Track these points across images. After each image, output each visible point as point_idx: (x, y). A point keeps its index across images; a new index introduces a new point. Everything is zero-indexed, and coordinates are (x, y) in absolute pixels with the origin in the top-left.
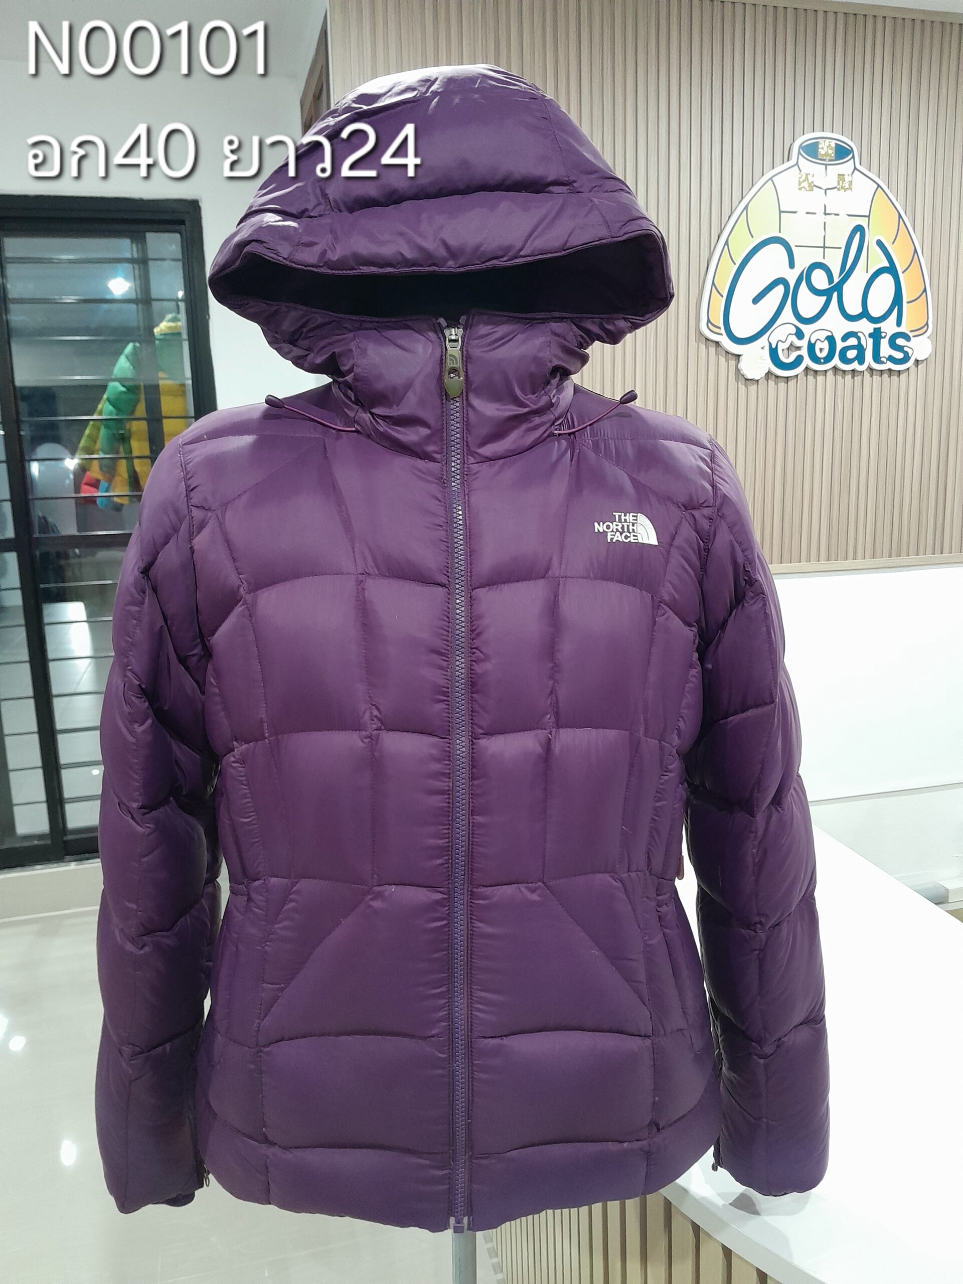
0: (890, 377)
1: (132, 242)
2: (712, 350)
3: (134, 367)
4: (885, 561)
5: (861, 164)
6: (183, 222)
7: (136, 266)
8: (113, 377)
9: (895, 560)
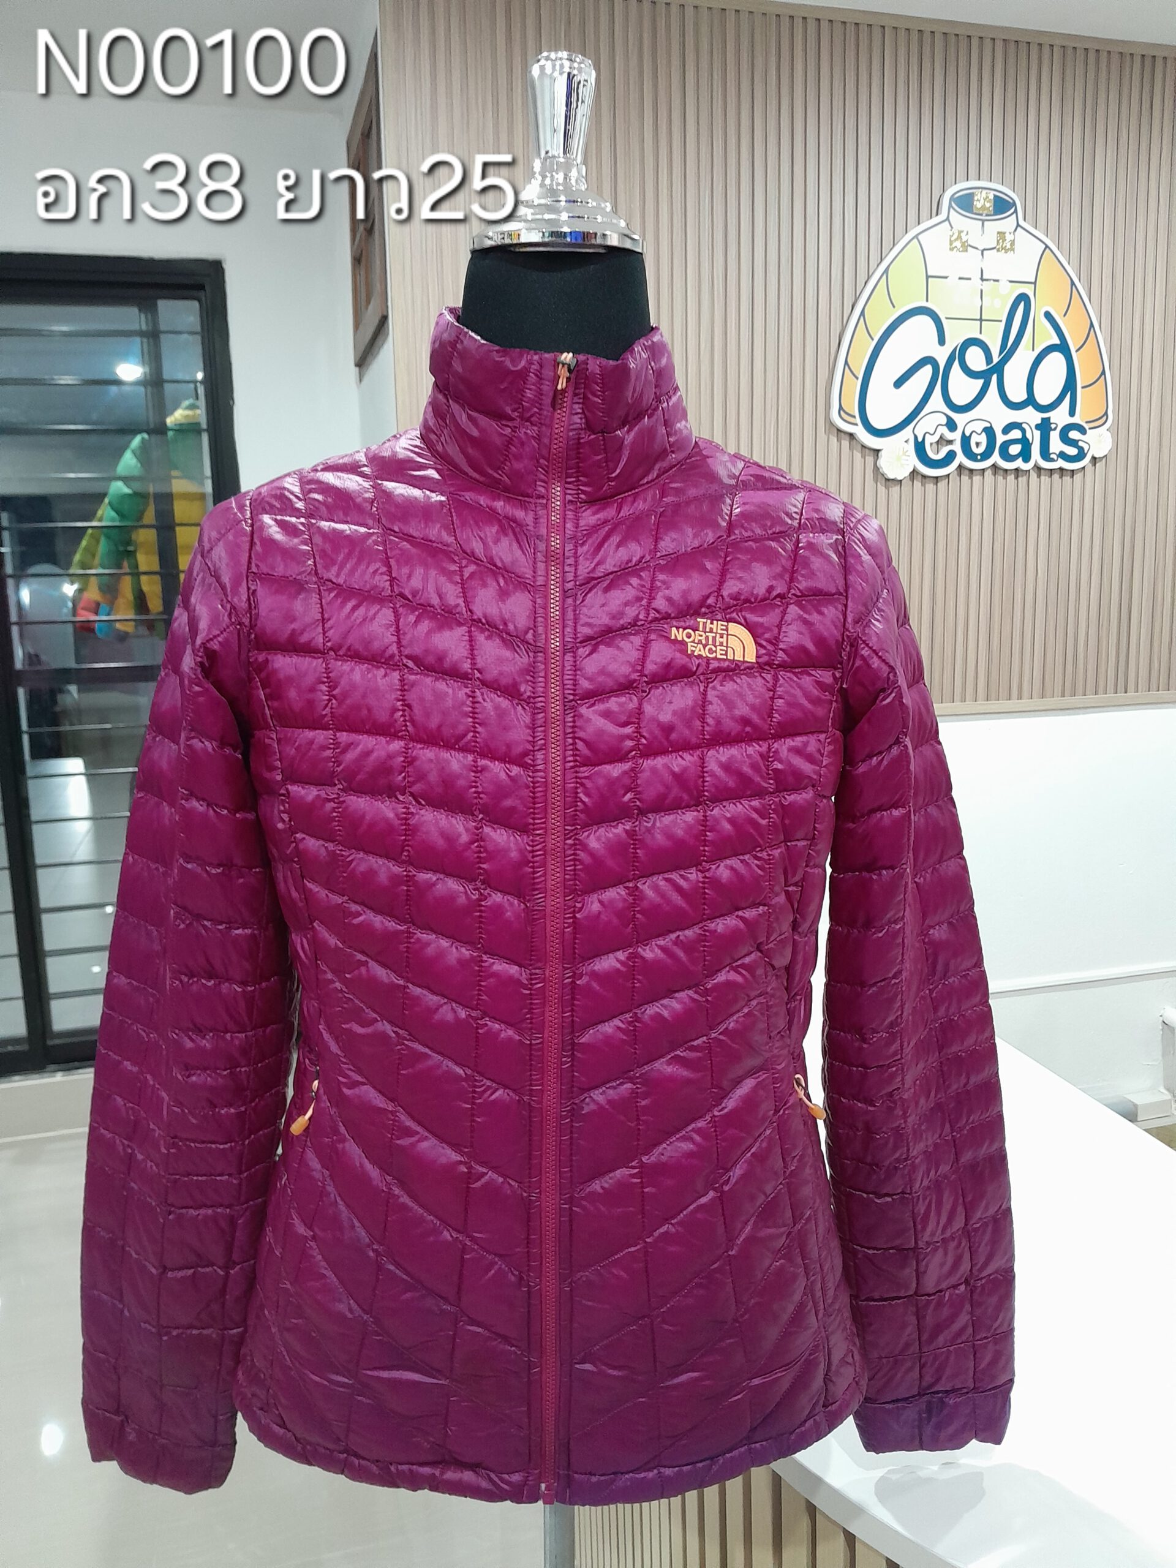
0: (1061, 477)
1: (140, 311)
2: (845, 443)
3: (141, 463)
4: (1056, 701)
5: (1025, 220)
6: (202, 287)
7: (145, 340)
8: (117, 476)
9: (1068, 701)
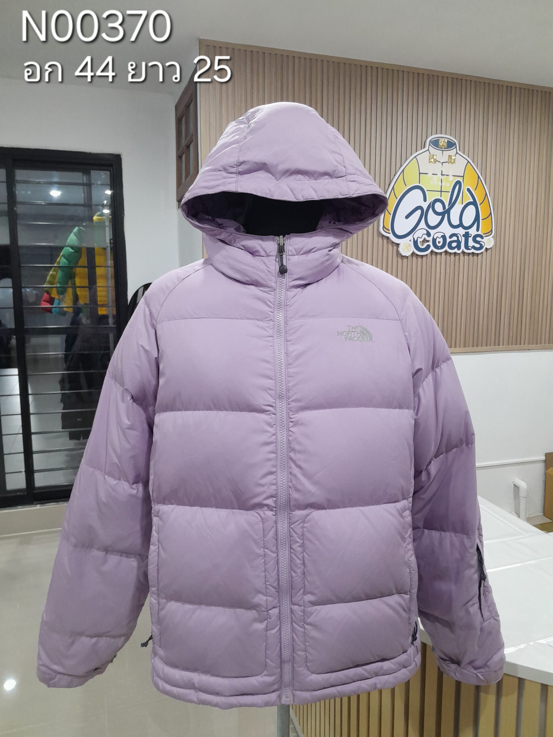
0: (473, 256)
1: (83, 174)
2: (385, 241)
3: (79, 239)
4: (470, 349)
5: (460, 151)
6: (112, 166)
7: (85, 187)
8: (67, 244)
9: (475, 349)
